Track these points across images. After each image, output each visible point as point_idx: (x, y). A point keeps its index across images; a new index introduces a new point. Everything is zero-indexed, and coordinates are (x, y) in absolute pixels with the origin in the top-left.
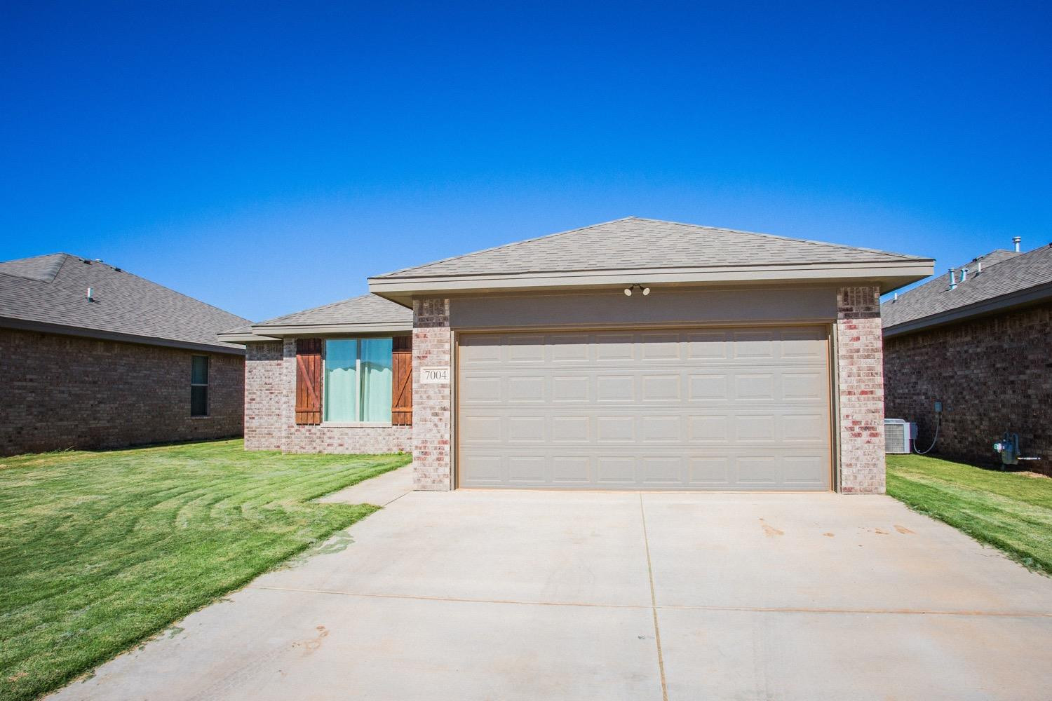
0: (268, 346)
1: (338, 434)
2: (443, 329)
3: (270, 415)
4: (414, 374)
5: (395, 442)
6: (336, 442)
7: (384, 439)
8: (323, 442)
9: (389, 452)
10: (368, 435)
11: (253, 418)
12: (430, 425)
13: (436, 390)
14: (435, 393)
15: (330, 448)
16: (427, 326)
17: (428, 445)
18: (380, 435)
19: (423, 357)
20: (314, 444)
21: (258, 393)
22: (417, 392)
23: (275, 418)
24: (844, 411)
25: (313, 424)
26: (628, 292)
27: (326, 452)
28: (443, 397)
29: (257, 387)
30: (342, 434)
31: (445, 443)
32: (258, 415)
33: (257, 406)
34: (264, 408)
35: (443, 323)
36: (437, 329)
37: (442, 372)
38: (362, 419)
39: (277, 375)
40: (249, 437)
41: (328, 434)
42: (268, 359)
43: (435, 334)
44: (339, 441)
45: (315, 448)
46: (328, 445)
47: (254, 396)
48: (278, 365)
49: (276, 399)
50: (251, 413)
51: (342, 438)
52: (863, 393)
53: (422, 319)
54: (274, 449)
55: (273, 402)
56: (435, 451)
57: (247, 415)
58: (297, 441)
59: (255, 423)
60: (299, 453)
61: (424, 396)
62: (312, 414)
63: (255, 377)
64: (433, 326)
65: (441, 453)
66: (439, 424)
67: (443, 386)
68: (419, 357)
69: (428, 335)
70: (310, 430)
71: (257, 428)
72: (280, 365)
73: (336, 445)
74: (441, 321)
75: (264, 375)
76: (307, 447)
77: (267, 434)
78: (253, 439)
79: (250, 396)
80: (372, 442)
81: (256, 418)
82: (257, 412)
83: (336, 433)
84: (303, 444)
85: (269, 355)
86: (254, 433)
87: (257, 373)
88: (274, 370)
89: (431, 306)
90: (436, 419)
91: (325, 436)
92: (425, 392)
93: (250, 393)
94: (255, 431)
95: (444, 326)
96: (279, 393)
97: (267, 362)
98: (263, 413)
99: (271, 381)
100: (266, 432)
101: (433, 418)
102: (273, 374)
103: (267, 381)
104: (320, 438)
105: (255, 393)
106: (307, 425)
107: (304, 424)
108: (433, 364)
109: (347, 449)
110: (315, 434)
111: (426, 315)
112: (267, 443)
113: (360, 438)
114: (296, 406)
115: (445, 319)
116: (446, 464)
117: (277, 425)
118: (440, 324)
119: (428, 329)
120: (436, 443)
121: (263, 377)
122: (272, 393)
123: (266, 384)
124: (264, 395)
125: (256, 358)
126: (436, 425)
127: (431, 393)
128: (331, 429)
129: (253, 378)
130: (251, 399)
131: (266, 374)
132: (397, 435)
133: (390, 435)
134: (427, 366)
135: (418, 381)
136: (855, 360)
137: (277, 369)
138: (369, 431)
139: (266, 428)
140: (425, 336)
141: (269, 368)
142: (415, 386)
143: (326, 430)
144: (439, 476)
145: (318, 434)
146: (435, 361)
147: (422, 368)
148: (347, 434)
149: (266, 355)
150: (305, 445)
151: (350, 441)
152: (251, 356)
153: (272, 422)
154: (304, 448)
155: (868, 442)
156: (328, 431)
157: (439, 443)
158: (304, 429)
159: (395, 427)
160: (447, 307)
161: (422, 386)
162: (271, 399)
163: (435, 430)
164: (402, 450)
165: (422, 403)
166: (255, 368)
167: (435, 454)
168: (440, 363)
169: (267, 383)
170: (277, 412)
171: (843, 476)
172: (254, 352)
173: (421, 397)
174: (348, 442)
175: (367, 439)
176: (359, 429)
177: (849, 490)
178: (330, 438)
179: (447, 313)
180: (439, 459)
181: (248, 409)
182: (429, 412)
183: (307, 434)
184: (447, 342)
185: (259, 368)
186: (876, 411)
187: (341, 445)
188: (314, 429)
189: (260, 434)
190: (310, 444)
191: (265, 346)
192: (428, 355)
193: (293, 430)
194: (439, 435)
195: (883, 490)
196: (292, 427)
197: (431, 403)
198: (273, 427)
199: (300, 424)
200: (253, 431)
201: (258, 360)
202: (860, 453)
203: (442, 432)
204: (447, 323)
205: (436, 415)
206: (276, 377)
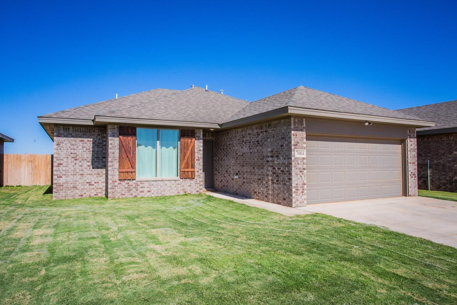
0: (73, 128)
1: (147, 185)
2: (303, 132)
3: (75, 175)
4: (293, 153)
5: (182, 188)
6: (146, 190)
7: (175, 187)
8: (137, 190)
9: (178, 194)
10: (166, 185)
11: (61, 177)
12: (299, 176)
13: (301, 160)
14: (301, 162)
15: (142, 194)
16: (297, 130)
17: (298, 186)
18: (173, 185)
19: (296, 145)
20: (131, 192)
21: (65, 160)
22: (294, 161)
23: (79, 176)
24: (409, 169)
25: (130, 180)
26: (367, 124)
27: (139, 196)
28: (303, 163)
29: (64, 156)
30: (149, 185)
31: (305, 184)
32: (65, 175)
33: (64, 168)
34: (70, 170)
35: (303, 130)
36: (301, 132)
37: (302, 152)
38: (156, 176)
39: (80, 147)
40: (57, 190)
41: (141, 185)
42: (73, 137)
43: (300, 135)
44: (148, 189)
45: (132, 194)
46: (141, 192)
47: (62, 162)
48: (81, 141)
49: (80, 164)
50: (59, 174)
51: (150, 187)
52: (413, 163)
53: (295, 127)
54: (77, 197)
55: (77, 166)
56: (301, 189)
57: (55, 175)
58: (119, 190)
59: (62, 181)
60: (121, 197)
61: (297, 163)
62: (130, 173)
63: (62, 149)
64: (299, 131)
65: (303, 189)
66: (302, 176)
67: (304, 159)
68: (294, 145)
69: (298, 135)
70: (128, 183)
71: (63, 183)
72: (83, 141)
73: (145, 192)
74: (302, 129)
75: (70, 147)
76: (126, 194)
77: (72, 187)
78: (61, 192)
79: (58, 162)
80: (168, 188)
81: (63, 177)
82: (64, 173)
83: (146, 184)
84: (123, 192)
85: (74, 134)
86: (61, 187)
87: (64, 146)
88: (78, 144)
89: (298, 121)
90: (301, 173)
91: (138, 187)
92: (297, 161)
93: (58, 160)
94: (63, 186)
95: (303, 131)
96: (83, 160)
97: (72, 139)
98: (69, 173)
99: (76, 151)
100: (72, 186)
101: (300, 173)
102: (78, 147)
103: (72, 151)
104: (135, 188)
105: (62, 160)
106: (126, 180)
107: (124, 180)
108: (300, 148)
109: (153, 193)
110: (132, 185)
111: (297, 125)
112: (72, 194)
113: (161, 186)
114: (119, 169)
115: (304, 128)
116: (305, 194)
117: (80, 181)
118: (302, 130)
119: (297, 132)
120: (301, 185)
121: (69, 149)
122: (76, 160)
123: (71, 153)
124: (70, 161)
125: (63, 136)
126: (301, 177)
127: (299, 162)
128: (142, 182)
129: (60, 149)
130: (59, 164)
131: (72, 147)
132: (183, 184)
133: (179, 184)
134: (297, 149)
135: (294, 156)
136: (411, 152)
137: (81, 143)
138: (166, 182)
139: (71, 183)
140: (296, 135)
141: (73, 143)
142: (293, 158)
143: (139, 183)
144: (302, 200)
145: (134, 185)
146: (300, 147)
147: (295, 150)
148: (153, 185)
149: (72, 134)
150: (125, 192)
151: (155, 189)
152: (59, 134)
153: (77, 179)
154: (124, 195)
155: (414, 179)
156: (141, 183)
157: (302, 185)
158: (123, 183)
159: (181, 180)
160: (304, 123)
161: (296, 158)
162: (75, 164)
163: (301, 178)
164: (186, 192)
165: (296, 166)
166: (62, 143)
167: (301, 190)
168: (302, 148)
169: (73, 152)
170: (81, 172)
171: (409, 191)
172: (62, 132)
173: (295, 163)
174: (154, 189)
175: (166, 187)
176: (160, 182)
177: (411, 195)
178: (142, 187)
179: (305, 125)
180: (302, 192)
181: (56, 171)
182: (298, 171)
183: (127, 186)
184: (305, 139)
185: (65, 142)
186: (415, 169)
187: (149, 191)
188: (131, 183)
189: (66, 188)
190: (128, 192)
191: (71, 128)
192: (298, 144)
193: (116, 184)
194: (302, 181)
195: (417, 195)
196: (116, 182)
197: (299, 166)
198: (78, 183)
199: (122, 180)
200: (60, 186)
201: (65, 136)
202: (413, 183)
203: (303, 179)
204: (304, 130)
205: (301, 172)
206: (80, 149)
